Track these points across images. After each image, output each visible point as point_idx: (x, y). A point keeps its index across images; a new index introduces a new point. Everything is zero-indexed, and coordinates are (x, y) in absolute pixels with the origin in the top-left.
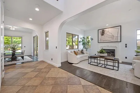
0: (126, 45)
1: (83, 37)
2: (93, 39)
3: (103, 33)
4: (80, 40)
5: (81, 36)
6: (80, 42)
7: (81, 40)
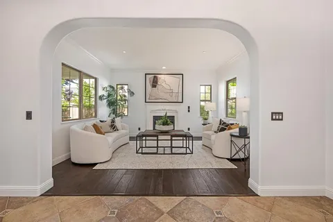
0: (189, 107)
1: (111, 87)
2: (133, 93)
3: (155, 83)
4: (101, 92)
5: (104, 83)
6: (101, 98)
7: (106, 94)
